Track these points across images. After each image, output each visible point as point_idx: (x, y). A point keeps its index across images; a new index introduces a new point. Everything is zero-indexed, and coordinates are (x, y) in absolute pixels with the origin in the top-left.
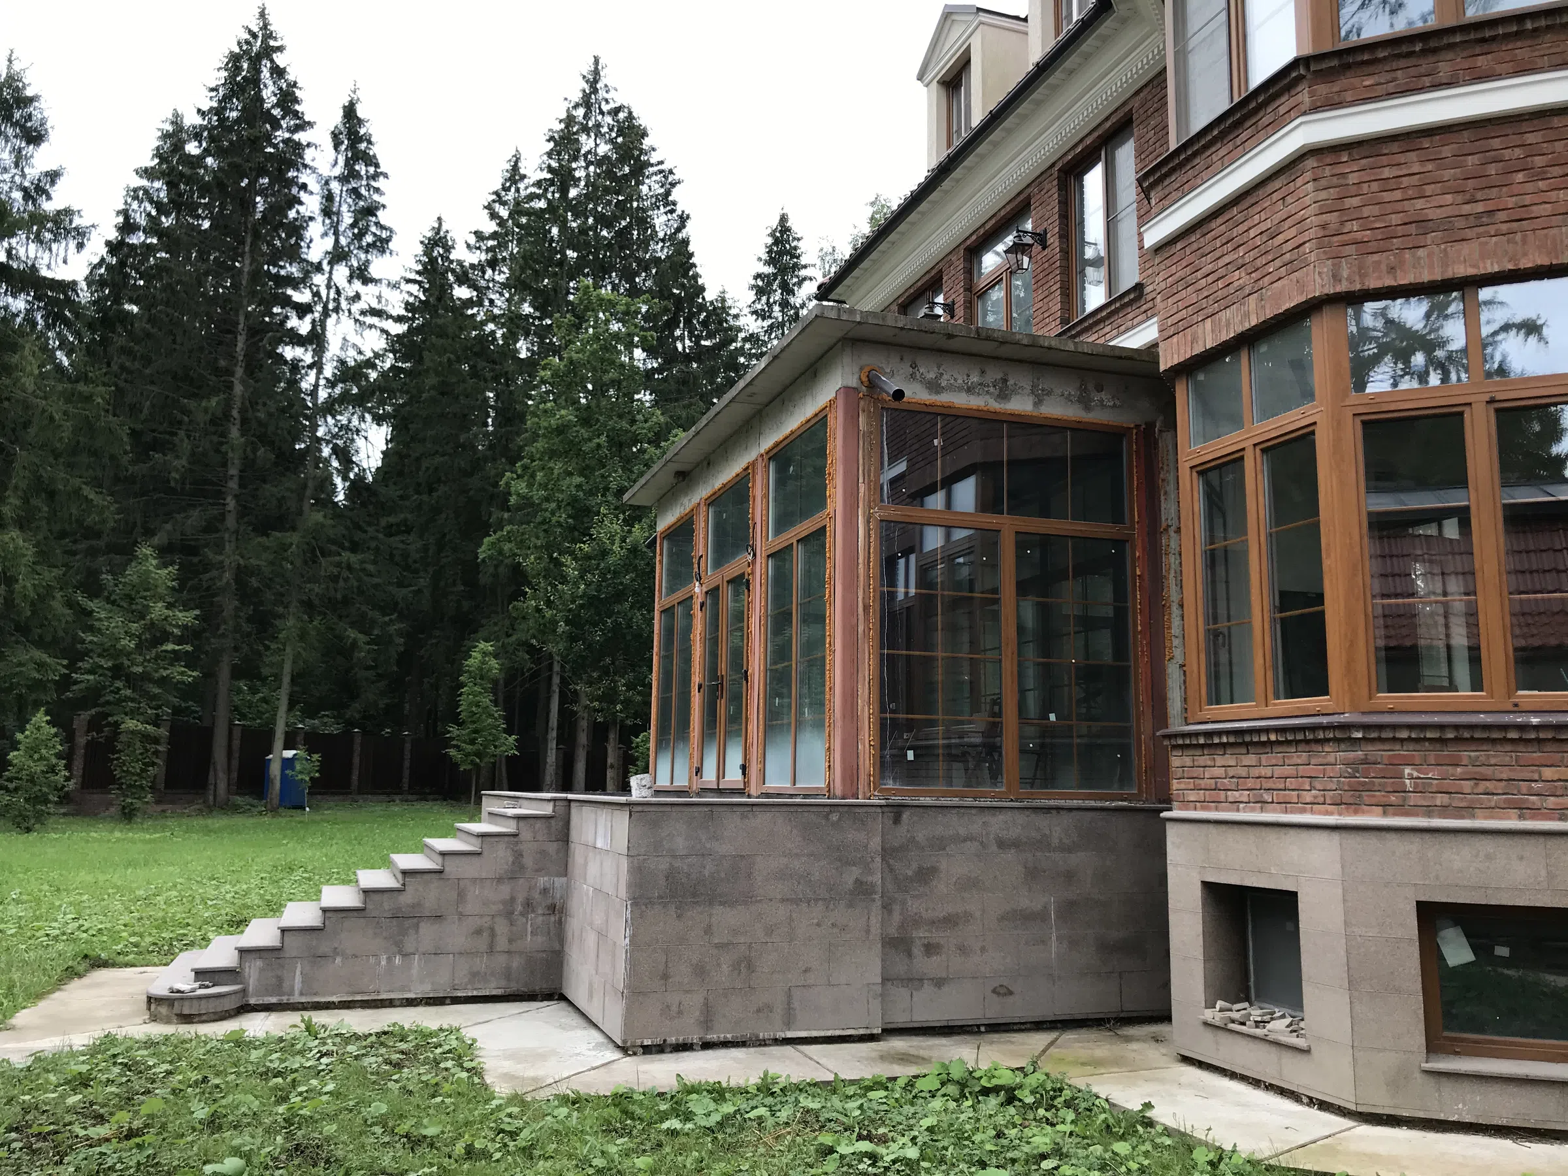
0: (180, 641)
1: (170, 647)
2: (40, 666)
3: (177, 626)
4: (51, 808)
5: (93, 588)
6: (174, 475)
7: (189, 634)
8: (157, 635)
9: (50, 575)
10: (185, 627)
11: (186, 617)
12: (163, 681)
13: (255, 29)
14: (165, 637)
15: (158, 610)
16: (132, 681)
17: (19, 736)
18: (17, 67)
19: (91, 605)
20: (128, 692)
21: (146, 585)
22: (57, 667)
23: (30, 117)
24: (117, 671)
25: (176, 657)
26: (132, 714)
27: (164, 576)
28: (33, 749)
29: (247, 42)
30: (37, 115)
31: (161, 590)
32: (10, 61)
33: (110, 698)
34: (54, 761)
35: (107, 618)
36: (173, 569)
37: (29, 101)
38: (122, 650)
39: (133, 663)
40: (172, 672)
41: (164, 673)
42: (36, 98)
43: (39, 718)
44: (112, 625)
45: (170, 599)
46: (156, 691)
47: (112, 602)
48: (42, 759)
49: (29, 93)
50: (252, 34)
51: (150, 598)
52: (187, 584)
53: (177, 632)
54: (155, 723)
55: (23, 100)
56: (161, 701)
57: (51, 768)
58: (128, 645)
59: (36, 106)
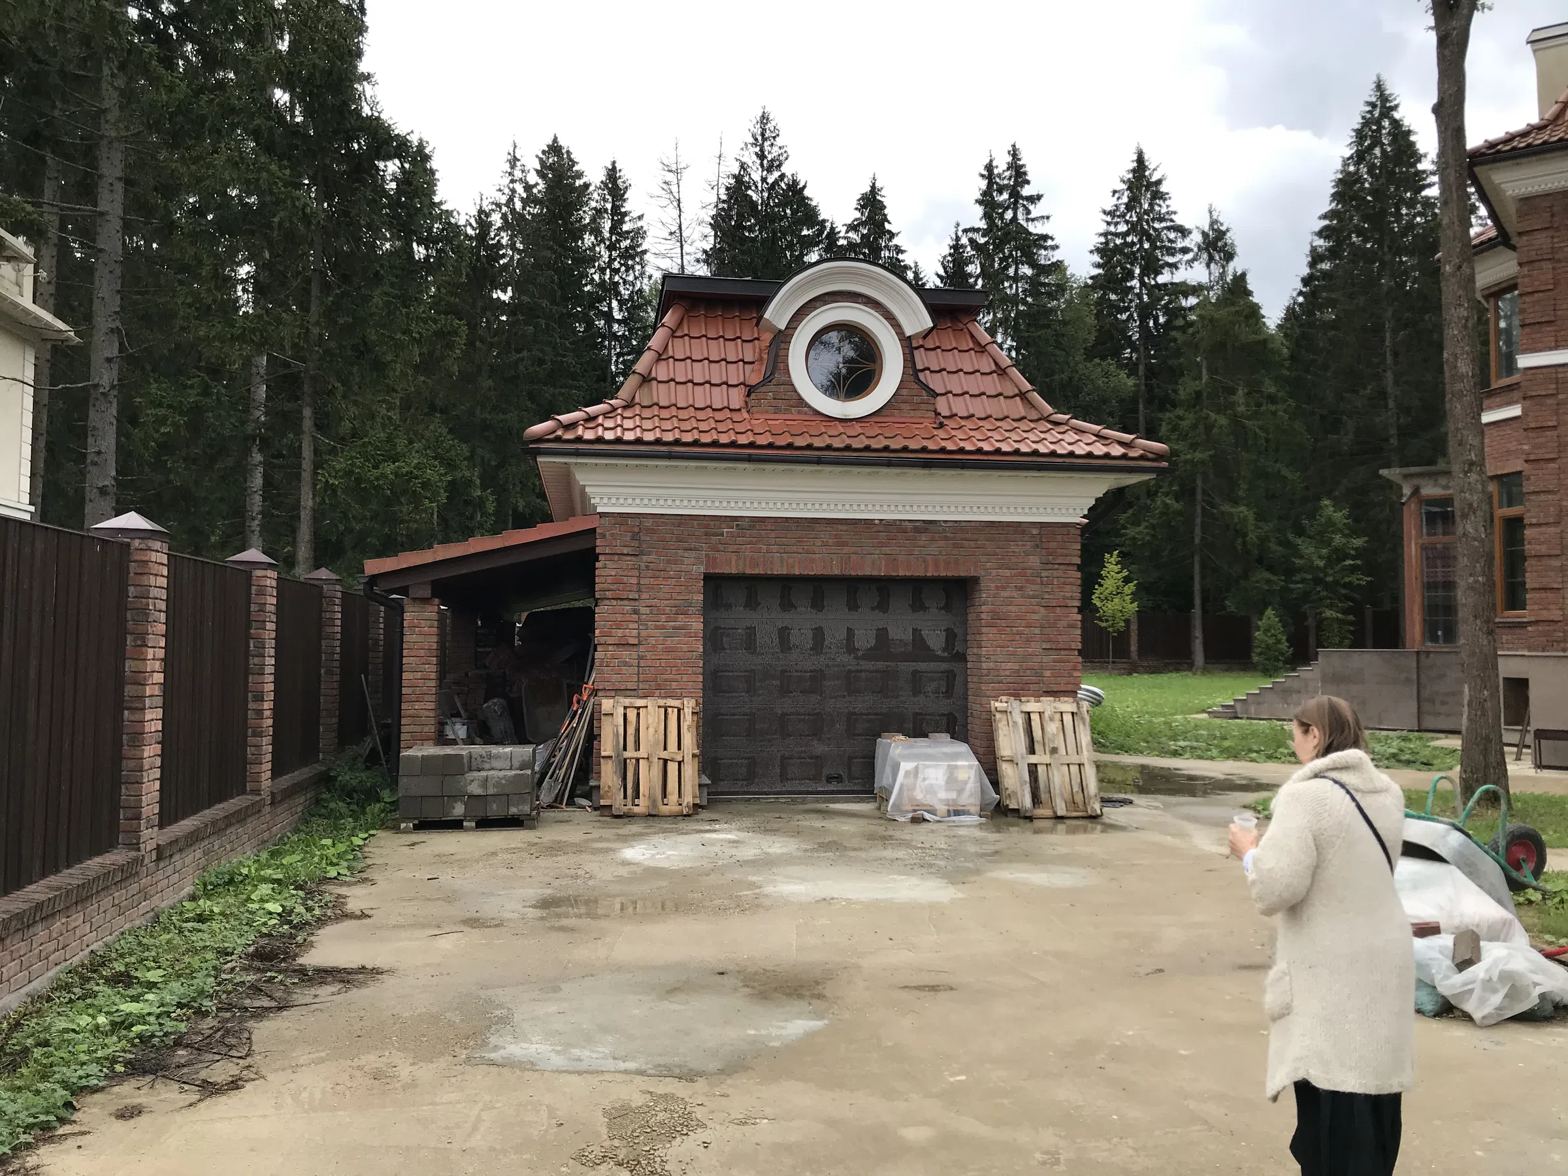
0: (1353, 558)
1: (1348, 562)
2: (1268, 581)
3: (1353, 549)
4: (1281, 664)
5: (1300, 532)
6: (1345, 448)
7: (1360, 553)
8: (1339, 555)
9: (1267, 527)
10: (1356, 549)
11: (1358, 542)
12: (1349, 586)
13: (1374, 99)
14: (1347, 556)
15: (1338, 539)
16: (1327, 586)
17: (1260, 623)
18: (1215, 217)
19: (1299, 541)
20: (1324, 593)
21: (1330, 523)
22: (1278, 581)
23: (1226, 244)
24: (1318, 581)
25: (1353, 569)
26: (1330, 607)
27: (1340, 516)
28: (1267, 630)
29: (1370, 112)
30: (1229, 242)
31: (1340, 526)
32: (1211, 212)
33: (1315, 597)
34: (1279, 636)
35: (1307, 548)
36: (1346, 512)
37: (1224, 233)
38: (1318, 567)
39: (1326, 575)
40: (1352, 578)
41: (1347, 579)
42: (1228, 230)
43: (1270, 612)
44: (1310, 552)
45: (1346, 532)
46: (1343, 591)
47: (1310, 537)
48: (1273, 635)
49: (1223, 228)
50: (1373, 105)
51: (1333, 532)
52: (1357, 520)
53: (1353, 552)
54: (1345, 612)
55: (1221, 234)
56: (1347, 598)
57: (1279, 642)
58: (1321, 563)
59: (1228, 235)
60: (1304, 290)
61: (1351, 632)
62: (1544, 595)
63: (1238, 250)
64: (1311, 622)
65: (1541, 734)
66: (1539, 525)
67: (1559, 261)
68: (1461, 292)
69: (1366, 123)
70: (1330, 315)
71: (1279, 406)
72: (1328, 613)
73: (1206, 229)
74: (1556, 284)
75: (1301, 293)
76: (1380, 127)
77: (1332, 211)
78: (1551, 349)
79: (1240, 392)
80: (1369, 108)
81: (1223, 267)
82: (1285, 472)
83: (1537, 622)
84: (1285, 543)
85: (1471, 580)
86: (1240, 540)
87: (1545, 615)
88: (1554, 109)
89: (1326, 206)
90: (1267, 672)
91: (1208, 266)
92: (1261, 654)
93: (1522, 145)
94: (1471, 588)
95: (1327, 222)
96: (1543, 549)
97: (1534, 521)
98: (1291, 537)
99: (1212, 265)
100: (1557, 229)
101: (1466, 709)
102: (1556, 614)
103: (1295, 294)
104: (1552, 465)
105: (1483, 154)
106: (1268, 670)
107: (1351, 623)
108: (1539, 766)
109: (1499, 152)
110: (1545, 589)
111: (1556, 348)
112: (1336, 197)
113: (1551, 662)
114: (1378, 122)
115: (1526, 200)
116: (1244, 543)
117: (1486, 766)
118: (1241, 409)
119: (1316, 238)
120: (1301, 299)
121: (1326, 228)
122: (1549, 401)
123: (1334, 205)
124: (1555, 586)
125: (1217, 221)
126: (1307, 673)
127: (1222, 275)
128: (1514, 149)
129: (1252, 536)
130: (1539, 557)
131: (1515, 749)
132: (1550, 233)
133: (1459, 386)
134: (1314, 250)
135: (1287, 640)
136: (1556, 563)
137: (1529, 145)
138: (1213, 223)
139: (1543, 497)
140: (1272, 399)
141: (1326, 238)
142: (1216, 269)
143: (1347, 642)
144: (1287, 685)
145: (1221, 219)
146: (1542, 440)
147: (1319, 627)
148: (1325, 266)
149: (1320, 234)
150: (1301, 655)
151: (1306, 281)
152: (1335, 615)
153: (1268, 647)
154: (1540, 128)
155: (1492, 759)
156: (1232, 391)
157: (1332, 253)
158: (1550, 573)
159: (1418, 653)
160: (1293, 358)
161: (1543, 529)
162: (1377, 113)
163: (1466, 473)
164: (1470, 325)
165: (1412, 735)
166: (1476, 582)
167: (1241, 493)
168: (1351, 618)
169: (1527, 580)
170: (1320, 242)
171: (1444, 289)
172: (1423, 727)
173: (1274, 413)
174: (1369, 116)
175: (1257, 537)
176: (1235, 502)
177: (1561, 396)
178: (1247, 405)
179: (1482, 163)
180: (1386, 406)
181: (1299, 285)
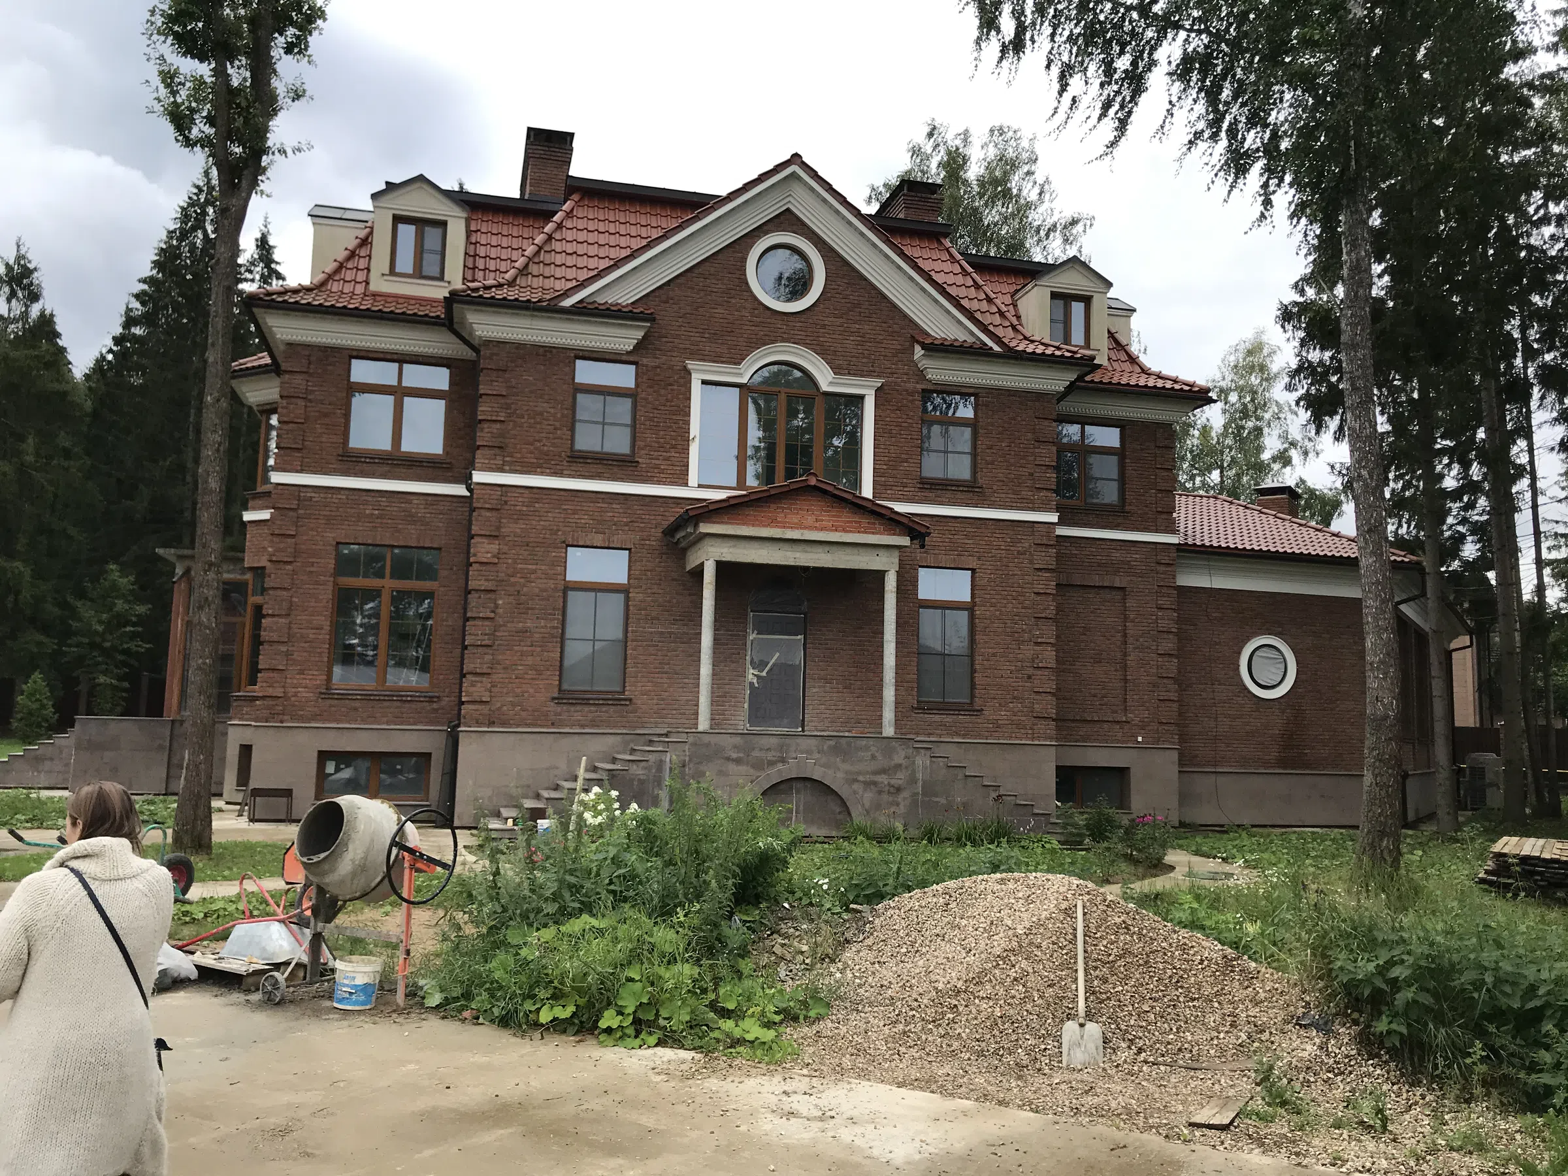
0: (134, 625)
1: (128, 629)
2: (39, 643)
3: (136, 616)
4: (43, 731)
5: (82, 595)
6: (138, 516)
7: (141, 620)
8: (121, 621)
9: (44, 586)
11: (141, 609)
12: (127, 652)
13: (201, 184)
14: (128, 623)
15: (120, 605)
16: (104, 652)
17: (24, 687)
18: (22, 252)
19: (79, 604)
20: (100, 659)
21: (114, 587)
22: (50, 644)
23: (32, 284)
24: (94, 646)
25: (133, 636)
26: (105, 672)
27: (125, 582)
28: (32, 694)
29: (196, 195)
30: (36, 282)
31: (125, 591)
32: (18, 246)
33: (90, 662)
34: (45, 701)
35: (86, 611)
36: (132, 578)
37: (31, 272)
38: (96, 632)
39: (104, 640)
40: (132, 645)
41: (125, 646)
42: (35, 269)
43: (37, 676)
44: (91, 617)
45: (131, 598)
46: (120, 657)
47: (92, 600)
48: (37, 700)
49: (31, 266)
50: (200, 190)
51: (117, 597)
52: (143, 588)
53: (134, 619)
54: (120, 679)
55: (27, 272)
56: (124, 664)
57: (43, 707)
58: (100, 628)
59: (36, 274)
60: (115, 348)
61: (124, 699)
62: (272, 675)
63: (45, 293)
64: (83, 688)
65: (257, 793)
66: (273, 616)
67: (310, 401)
68: (217, 421)
69: (192, 203)
70: (137, 380)
71: (72, 463)
72: (102, 679)
73: (11, 262)
74: (307, 418)
75: (110, 351)
76: (204, 213)
77: (151, 278)
78: (297, 472)
79: (30, 440)
80: (195, 191)
81: (27, 306)
82: (73, 531)
83: (264, 698)
84: (64, 605)
85: (200, 661)
86: (11, 598)
87: (270, 691)
88: (321, 277)
89: (147, 271)
90: (27, 739)
91: (9, 300)
92: (21, 719)
93: (292, 300)
94: (199, 668)
95: (146, 287)
96: (275, 636)
97: (270, 612)
98: (70, 599)
99: (14, 301)
100: (311, 375)
101: (184, 771)
102: (278, 692)
103: (104, 351)
104: (289, 567)
105: (261, 299)
106: (28, 737)
107: (125, 690)
108: (253, 820)
109: (273, 300)
110: (274, 670)
111: (301, 471)
112: (156, 264)
113: (271, 731)
114: (203, 207)
115: (290, 345)
116: (16, 600)
117: (195, 819)
118: (30, 459)
119: (133, 300)
120: (110, 357)
121: (144, 292)
122: (291, 513)
123: (155, 272)
124: (280, 667)
125: (24, 257)
126: (65, 740)
127: (25, 315)
128: (285, 301)
129: (26, 595)
130: (271, 642)
131: (238, 807)
132: (305, 376)
133: (207, 498)
134: (129, 310)
135: (53, 706)
136: (283, 648)
137: (296, 302)
138: (20, 257)
139: (279, 593)
140: (67, 454)
141: (143, 304)
142: (17, 308)
143: (119, 709)
144: (38, 753)
145: (30, 256)
146: (282, 545)
147: (91, 694)
148: (138, 331)
149: (137, 296)
150: (64, 723)
151: (117, 340)
152: (109, 681)
153: (30, 714)
154: (308, 290)
155: (200, 812)
156: (22, 439)
157: (147, 319)
158: (278, 657)
159: (173, 721)
160: (95, 414)
161: (275, 619)
162: (202, 198)
163: (205, 572)
164: (222, 448)
165: (157, 799)
166: (205, 663)
167: (19, 547)
168: (126, 685)
169: (260, 662)
170: (136, 305)
171: (205, 415)
172: (170, 791)
173: (67, 469)
174: (195, 198)
175: (32, 596)
176: (11, 555)
177: (301, 512)
178: (37, 454)
179: (258, 306)
180: (184, 479)
181: (110, 343)
